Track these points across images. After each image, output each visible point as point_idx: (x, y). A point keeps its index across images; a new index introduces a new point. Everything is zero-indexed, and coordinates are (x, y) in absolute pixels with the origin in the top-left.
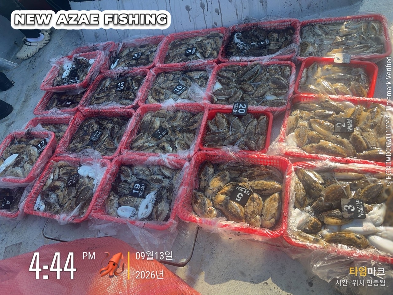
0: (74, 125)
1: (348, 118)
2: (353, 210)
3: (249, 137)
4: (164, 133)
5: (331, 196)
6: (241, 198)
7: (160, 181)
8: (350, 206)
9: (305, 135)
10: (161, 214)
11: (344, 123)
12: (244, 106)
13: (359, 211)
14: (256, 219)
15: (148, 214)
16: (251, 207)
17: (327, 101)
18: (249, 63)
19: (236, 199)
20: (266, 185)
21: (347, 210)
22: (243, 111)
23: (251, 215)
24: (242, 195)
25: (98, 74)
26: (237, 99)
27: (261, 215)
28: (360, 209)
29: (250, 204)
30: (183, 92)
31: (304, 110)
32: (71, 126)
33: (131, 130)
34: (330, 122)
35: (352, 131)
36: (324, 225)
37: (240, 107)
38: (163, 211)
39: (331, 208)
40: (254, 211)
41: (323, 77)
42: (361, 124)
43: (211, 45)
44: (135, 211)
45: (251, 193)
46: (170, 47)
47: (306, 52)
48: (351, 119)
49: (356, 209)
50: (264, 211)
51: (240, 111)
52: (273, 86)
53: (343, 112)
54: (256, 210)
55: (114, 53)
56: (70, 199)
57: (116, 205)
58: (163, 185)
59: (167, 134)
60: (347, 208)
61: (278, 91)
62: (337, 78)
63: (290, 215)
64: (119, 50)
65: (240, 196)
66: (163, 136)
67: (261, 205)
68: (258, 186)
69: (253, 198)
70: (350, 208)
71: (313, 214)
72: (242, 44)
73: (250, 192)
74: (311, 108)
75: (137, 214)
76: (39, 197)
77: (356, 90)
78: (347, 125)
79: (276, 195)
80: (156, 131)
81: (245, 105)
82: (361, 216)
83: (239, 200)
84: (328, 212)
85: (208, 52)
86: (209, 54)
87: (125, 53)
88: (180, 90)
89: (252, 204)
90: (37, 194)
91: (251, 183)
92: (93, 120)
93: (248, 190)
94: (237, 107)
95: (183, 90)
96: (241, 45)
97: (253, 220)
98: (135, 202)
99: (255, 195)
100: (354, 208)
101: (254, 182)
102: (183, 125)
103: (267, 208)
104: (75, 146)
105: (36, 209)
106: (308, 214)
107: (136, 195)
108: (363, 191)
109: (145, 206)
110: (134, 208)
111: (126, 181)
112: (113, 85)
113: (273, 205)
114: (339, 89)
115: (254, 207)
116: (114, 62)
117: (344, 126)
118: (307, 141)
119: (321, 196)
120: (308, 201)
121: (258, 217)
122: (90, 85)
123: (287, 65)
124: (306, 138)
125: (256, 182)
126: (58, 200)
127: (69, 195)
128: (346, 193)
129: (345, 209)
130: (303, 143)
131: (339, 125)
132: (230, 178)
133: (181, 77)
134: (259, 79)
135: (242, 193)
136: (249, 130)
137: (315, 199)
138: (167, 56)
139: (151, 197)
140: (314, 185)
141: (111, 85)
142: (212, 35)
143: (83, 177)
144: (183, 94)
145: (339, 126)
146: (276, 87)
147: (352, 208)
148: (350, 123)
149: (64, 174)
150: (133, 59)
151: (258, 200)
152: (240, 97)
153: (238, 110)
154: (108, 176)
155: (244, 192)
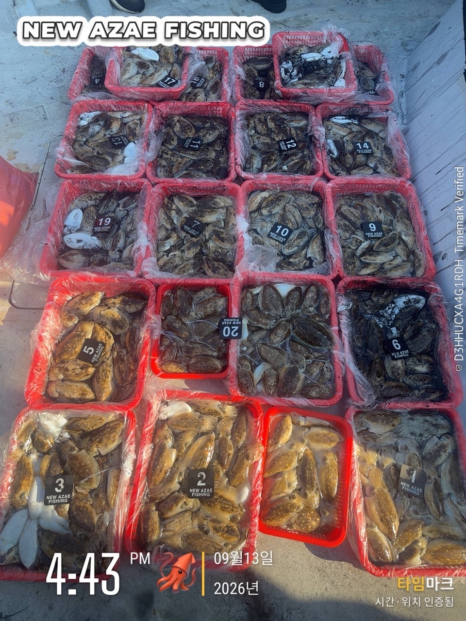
0: (209, 109)
1: (213, 490)
2: (57, 490)
3: (182, 349)
4: (193, 232)
5: (77, 462)
6: (87, 352)
7: (114, 246)
8: (62, 487)
9: (186, 426)
10: (69, 260)
11: (204, 484)
12: (235, 333)
13: (55, 497)
14: (58, 374)
15: (69, 245)
16: (73, 366)
17: (248, 458)
18: (336, 328)
19: (86, 347)
20: (105, 381)
21: (57, 482)
22: (226, 333)
23: (63, 367)
24: (91, 353)
25: (311, 103)
26: (255, 323)
27: (63, 380)
28: (57, 498)
29: (77, 364)
30: (274, 239)
31: (233, 424)
32: (205, 105)
33: (195, 186)
34: (211, 463)
35: (190, 496)
36: (42, 455)
37: (233, 327)
38: (72, 261)
39: (63, 463)
40: (68, 371)
41: (309, 452)
42: (206, 511)
43: (391, 261)
44: (75, 229)
45: (94, 364)
46: (387, 193)
47: (369, 422)
48: (212, 494)
49: (58, 494)
50: (69, 383)
51: (227, 329)
52: (282, 373)
53: (229, 482)
54: (70, 372)
55: (366, 110)
56: (93, 149)
57: (84, 205)
58: (110, 253)
59: (192, 236)
60: (60, 482)
61: (272, 381)
62: (308, 475)
63: (54, 413)
64: (376, 116)
65: (90, 351)
66: (188, 233)
67: (77, 379)
68: (103, 371)
69: (87, 367)
70: (60, 487)
71: (58, 441)
72: (392, 313)
73: (95, 362)
74: (237, 434)
75: (71, 233)
76: (98, 113)
77: (278, 507)
78: (200, 487)
79: (90, 395)
80: (197, 221)
81: (237, 334)
82: (48, 500)
83: (84, 351)
84: (58, 460)
85: (372, 258)
86: (367, 261)
87: (372, 127)
88: (279, 234)
89: (78, 367)
90: (100, 108)
91: (109, 362)
92: (223, 130)
93: (98, 360)
94: (234, 323)
95: (280, 239)
96: (391, 310)
97: (56, 371)
98: (86, 226)
99: (91, 370)
100: (60, 491)
101: (110, 366)
102: (212, 255)
103: (71, 386)
104: (176, 124)
105: (81, 116)
106: (57, 435)
107: (96, 224)
108: (88, 505)
109: (80, 238)
110: (79, 227)
111: (118, 206)
112: (291, 133)
113: (75, 393)
114: (280, 479)
115: (73, 369)
116: (349, 117)
117: (200, 484)
118: (177, 431)
119: (80, 449)
120: (76, 435)
121: (61, 377)
122: (289, 99)
123: (334, 391)
124: (182, 429)
125: (111, 369)
126: (92, 136)
127: (97, 146)
128: (82, 482)
129: (59, 479)
130: (173, 425)
131: (202, 476)
132: (120, 335)
133: (310, 228)
134: (295, 350)
135: (95, 352)
136: (194, 348)
137: (78, 444)
138: (364, 195)
139: (93, 241)
140: (95, 440)
141: (290, 130)
142: (416, 257)
143: (122, 152)
144: (272, 240)
145: (199, 476)
146: (280, 378)
147: (59, 489)
148: (205, 493)
149: (130, 128)
150: (354, 144)
151: (85, 374)
152: (260, 325)
153: (229, 325)
154: (119, 182)
155: (95, 355)
